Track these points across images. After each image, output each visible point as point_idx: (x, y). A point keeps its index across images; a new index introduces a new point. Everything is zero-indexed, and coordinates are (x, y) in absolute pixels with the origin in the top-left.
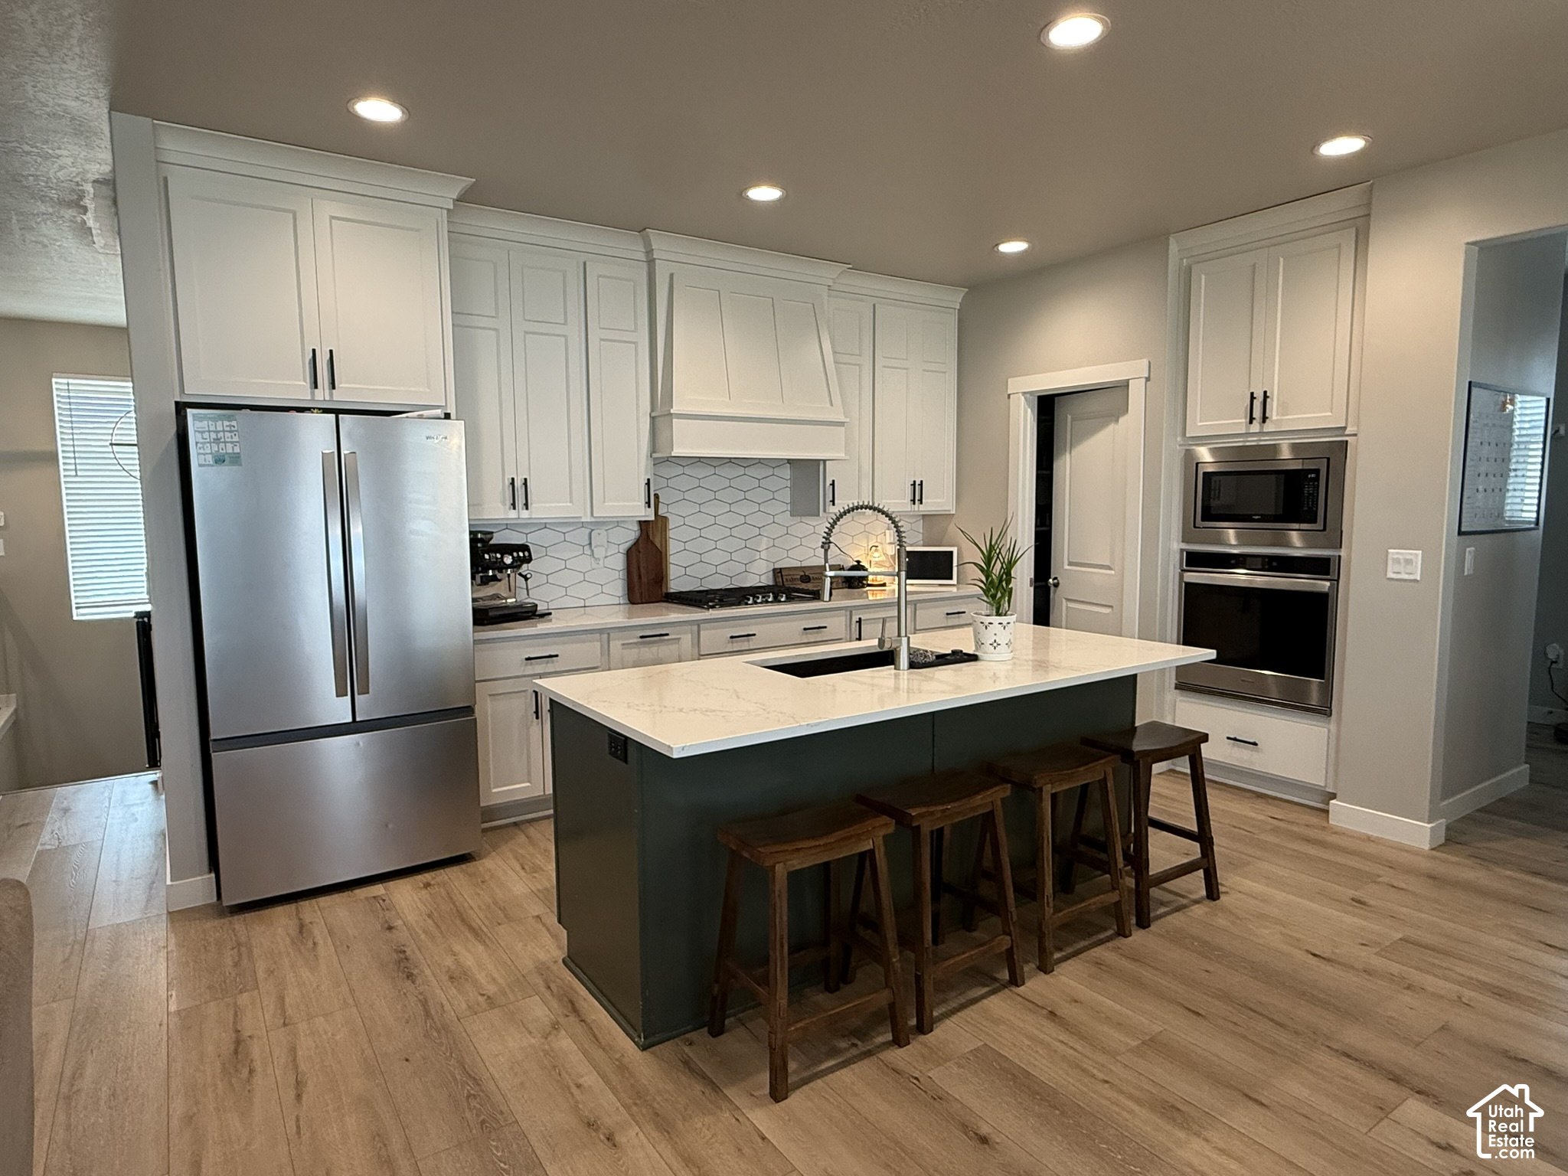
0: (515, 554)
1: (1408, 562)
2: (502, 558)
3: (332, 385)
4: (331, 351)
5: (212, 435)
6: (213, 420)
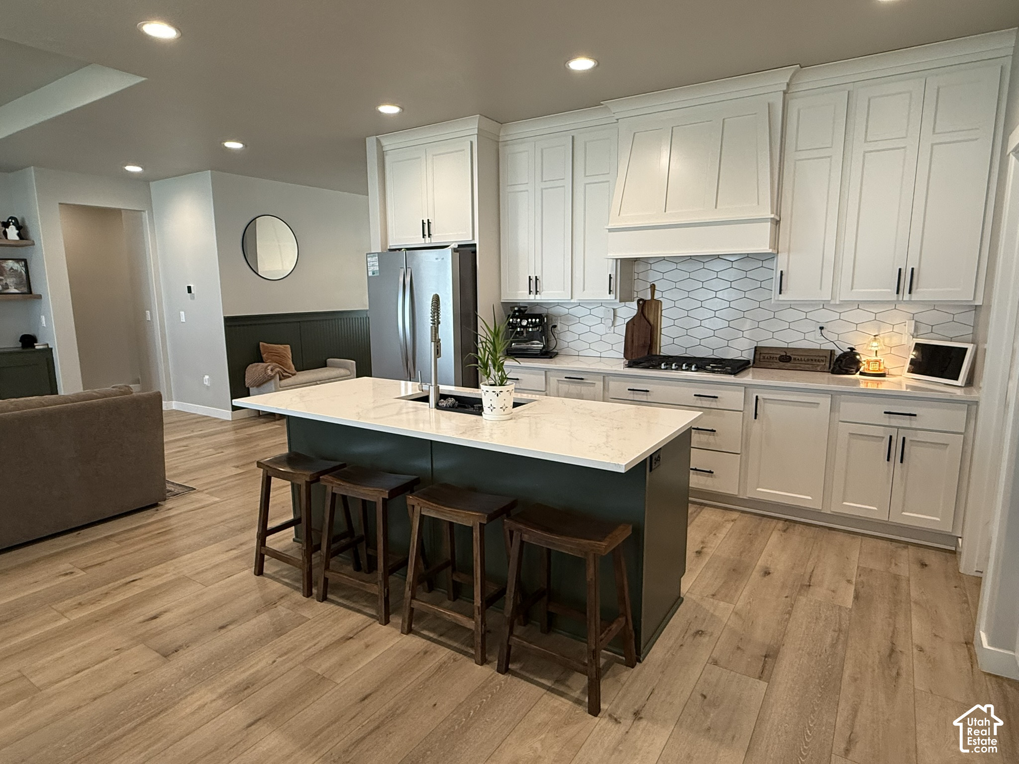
0: (530, 320)
2: (521, 321)
3: (429, 235)
4: (428, 220)
5: (372, 263)
6: (372, 257)
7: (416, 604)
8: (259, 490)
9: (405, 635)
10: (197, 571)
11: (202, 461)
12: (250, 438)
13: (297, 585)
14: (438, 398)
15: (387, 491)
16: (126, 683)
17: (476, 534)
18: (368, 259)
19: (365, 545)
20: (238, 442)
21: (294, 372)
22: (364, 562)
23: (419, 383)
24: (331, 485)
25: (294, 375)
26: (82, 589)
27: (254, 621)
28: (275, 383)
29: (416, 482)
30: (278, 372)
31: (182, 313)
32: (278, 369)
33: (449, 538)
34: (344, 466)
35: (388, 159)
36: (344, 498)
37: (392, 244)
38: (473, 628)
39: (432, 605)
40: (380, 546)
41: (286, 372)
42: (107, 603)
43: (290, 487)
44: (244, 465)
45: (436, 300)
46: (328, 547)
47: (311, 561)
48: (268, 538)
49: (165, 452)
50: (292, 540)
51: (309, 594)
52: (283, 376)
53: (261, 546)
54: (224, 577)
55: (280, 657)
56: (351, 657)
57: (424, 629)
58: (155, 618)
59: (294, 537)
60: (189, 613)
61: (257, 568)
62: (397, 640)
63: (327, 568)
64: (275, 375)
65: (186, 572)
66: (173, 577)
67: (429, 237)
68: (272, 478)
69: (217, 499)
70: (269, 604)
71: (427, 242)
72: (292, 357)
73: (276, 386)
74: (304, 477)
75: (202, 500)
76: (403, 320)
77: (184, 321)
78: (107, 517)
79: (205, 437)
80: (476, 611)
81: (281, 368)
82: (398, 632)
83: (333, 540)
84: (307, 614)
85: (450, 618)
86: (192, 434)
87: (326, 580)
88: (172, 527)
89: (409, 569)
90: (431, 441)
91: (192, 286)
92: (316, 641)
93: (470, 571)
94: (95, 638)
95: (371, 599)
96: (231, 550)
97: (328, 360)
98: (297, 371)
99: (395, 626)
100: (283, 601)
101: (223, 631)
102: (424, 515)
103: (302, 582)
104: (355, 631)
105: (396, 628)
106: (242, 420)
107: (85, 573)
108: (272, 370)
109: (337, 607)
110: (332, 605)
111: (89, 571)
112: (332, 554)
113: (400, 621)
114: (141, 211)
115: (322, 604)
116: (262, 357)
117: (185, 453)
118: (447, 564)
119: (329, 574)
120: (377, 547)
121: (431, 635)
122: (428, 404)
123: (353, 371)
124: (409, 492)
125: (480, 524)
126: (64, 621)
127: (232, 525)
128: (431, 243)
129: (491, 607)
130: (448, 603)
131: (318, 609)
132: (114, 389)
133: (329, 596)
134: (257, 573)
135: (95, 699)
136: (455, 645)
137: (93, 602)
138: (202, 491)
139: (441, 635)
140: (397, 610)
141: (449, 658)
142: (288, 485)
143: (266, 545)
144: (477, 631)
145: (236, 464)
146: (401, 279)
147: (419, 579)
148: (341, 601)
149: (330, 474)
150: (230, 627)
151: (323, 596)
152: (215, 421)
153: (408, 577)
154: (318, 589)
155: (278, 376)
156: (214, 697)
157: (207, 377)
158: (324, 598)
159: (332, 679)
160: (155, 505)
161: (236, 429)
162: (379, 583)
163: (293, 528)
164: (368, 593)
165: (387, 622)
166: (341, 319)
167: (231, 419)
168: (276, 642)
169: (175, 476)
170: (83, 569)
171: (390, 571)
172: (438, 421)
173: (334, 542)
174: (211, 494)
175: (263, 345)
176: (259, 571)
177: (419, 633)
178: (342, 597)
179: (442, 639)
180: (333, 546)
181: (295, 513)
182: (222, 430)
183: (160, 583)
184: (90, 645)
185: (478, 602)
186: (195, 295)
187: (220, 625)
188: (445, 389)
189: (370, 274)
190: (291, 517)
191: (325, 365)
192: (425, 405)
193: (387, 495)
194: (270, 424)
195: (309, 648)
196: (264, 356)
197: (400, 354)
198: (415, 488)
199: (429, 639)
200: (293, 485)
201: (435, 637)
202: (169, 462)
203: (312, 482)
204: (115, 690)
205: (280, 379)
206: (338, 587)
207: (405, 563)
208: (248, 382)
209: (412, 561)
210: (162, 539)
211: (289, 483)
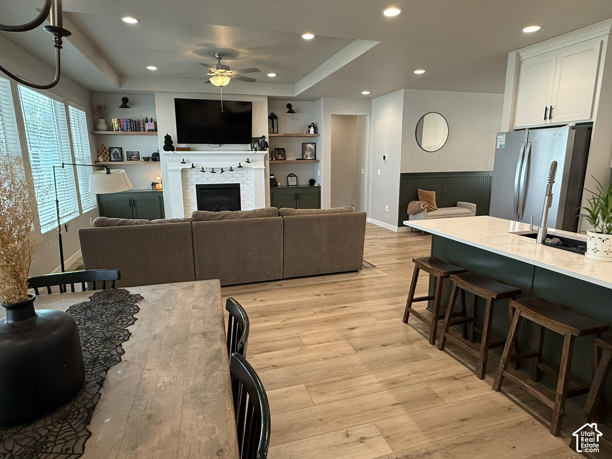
3: (550, 117)
4: (551, 107)
5: (500, 140)
6: (501, 135)
7: (506, 374)
8: (411, 274)
9: (495, 392)
10: (374, 311)
11: (380, 252)
12: (406, 244)
13: (427, 335)
14: (545, 237)
15: (496, 294)
16: (338, 357)
17: (567, 342)
18: (498, 137)
19: (473, 324)
20: (399, 245)
21: (436, 208)
22: (470, 334)
23: (530, 225)
24: (457, 281)
25: (435, 210)
26: (324, 305)
27: (401, 348)
28: (424, 214)
29: (518, 292)
30: (427, 207)
31: (379, 170)
32: (427, 206)
33: (539, 337)
34: (466, 271)
35: (523, 66)
36: (463, 291)
37: (518, 126)
38: (553, 408)
39: (519, 379)
40: (485, 329)
41: (432, 208)
42: (332, 314)
43: (429, 276)
44: (402, 258)
45: (555, 165)
46: (449, 319)
47: (437, 324)
48: (413, 303)
49: (365, 244)
50: (425, 308)
51: (433, 343)
52: (429, 210)
53: (409, 307)
54: (387, 318)
55: (413, 374)
56: (456, 391)
57: (511, 392)
58: (352, 329)
59: (427, 307)
60: (369, 332)
61: (405, 318)
62: (489, 392)
63: (447, 331)
64: (425, 209)
65: (368, 310)
66: (362, 311)
67: (550, 119)
68: (420, 269)
69: (386, 275)
70: (409, 341)
71: (548, 122)
72: (436, 199)
73: (424, 216)
74: (439, 273)
75: (379, 273)
76: (519, 179)
77: (379, 175)
78: (335, 272)
79: (383, 239)
80: (557, 397)
81: (429, 205)
82: (491, 388)
83: (453, 315)
84: (431, 354)
85: (533, 393)
86: (377, 237)
87: (445, 338)
88: (364, 284)
89: (505, 349)
90: (535, 266)
91: (386, 155)
92: (435, 373)
93: (557, 368)
94: (328, 330)
95: (473, 360)
96: (392, 304)
97: (458, 202)
98: (438, 208)
99: (488, 382)
100: (417, 342)
101: (384, 347)
102: (522, 317)
103: (430, 334)
104: (461, 376)
105: (490, 385)
106: (403, 233)
107: (324, 297)
108: (423, 206)
109: (449, 357)
110: (447, 355)
111: (327, 296)
112: (451, 323)
113: (493, 382)
114: (366, 115)
115: (441, 352)
116: (418, 198)
117: (372, 246)
118: (535, 355)
119: (447, 335)
120: (483, 328)
121: (515, 399)
122: (536, 240)
123: (474, 211)
124: (511, 298)
125: (572, 335)
126: (315, 317)
127: (393, 291)
128: (551, 123)
129: (570, 399)
130: (531, 382)
131: (436, 354)
132: (346, 209)
133: (445, 348)
134: (404, 321)
135: (325, 359)
136: (534, 413)
137: (328, 312)
138: (379, 268)
139: (523, 402)
140: (491, 373)
141: (529, 420)
142: (428, 275)
143: (411, 307)
144: (556, 410)
145: (397, 257)
146: (522, 151)
147: (511, 359)
148: (452, 354)
149: (456, 274)
150: (388, 347)
151: (442, 347)
152: (388, 231)
153: (503, 354)
154: (439, 342)
155: (426, 209)
156: (377, 381)
157: (387, 206)
158: (442, 349)
159: (443, 398)
160: (356, 271)
161: (399, 237)
162: (481, 352)
163: (427, 301)
164: (471, 355)
165: (483, 378)
166: (472, 177)
167: (397, 231)
168: (411, 364)
169: (367, 258)
170: (325, 295)
171: (490, 346)
172: (542, 253)
173: (453, 317)
174: (384, 271)
175: (420, 191)
176: (406, 321)
177: (505, 393)
178: (453, 351)
179: (522, 404)
180: (452, 319)
181: (429, 292)
182: (391, 237)
183: (356, 312)
184: (325, 332)
185: (560, 390)
186: (387, 161)
187: (383, 344)
188: (551, 231)
189: (498, 147)
190: (427, 295)
191: (455, 205)
192: (534, 241)
193: (496, 296)
194: (418, 237)
195: (430, 375)
196: (420, 197)
197: (513, 203)
198: (516, 296)
199: (513, 401)
200: (430, 276)
201: (518, 401)
202: (365, 250)
203: (444, 277)
204: (333, 358)
205: (427, 212)
206: (452, 345)
207: (503, 344)
208: (409, 211)
209: (508, 345)
210: (358, 289)
211: (429, 274)
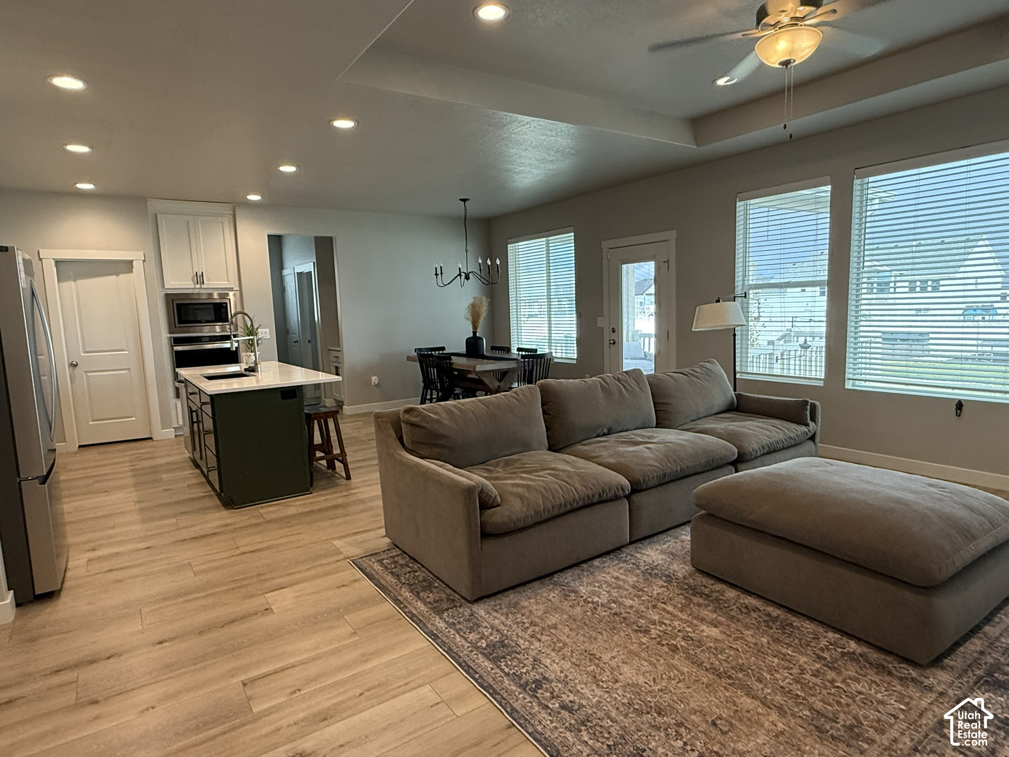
1: (266, 333)
